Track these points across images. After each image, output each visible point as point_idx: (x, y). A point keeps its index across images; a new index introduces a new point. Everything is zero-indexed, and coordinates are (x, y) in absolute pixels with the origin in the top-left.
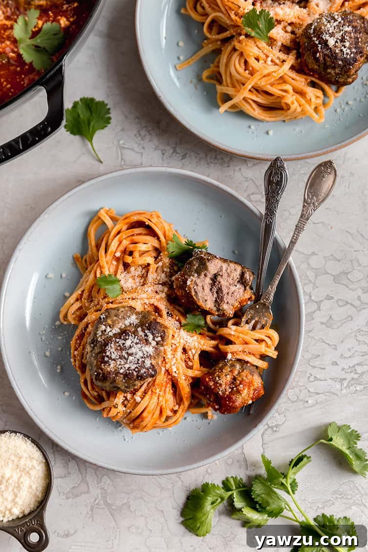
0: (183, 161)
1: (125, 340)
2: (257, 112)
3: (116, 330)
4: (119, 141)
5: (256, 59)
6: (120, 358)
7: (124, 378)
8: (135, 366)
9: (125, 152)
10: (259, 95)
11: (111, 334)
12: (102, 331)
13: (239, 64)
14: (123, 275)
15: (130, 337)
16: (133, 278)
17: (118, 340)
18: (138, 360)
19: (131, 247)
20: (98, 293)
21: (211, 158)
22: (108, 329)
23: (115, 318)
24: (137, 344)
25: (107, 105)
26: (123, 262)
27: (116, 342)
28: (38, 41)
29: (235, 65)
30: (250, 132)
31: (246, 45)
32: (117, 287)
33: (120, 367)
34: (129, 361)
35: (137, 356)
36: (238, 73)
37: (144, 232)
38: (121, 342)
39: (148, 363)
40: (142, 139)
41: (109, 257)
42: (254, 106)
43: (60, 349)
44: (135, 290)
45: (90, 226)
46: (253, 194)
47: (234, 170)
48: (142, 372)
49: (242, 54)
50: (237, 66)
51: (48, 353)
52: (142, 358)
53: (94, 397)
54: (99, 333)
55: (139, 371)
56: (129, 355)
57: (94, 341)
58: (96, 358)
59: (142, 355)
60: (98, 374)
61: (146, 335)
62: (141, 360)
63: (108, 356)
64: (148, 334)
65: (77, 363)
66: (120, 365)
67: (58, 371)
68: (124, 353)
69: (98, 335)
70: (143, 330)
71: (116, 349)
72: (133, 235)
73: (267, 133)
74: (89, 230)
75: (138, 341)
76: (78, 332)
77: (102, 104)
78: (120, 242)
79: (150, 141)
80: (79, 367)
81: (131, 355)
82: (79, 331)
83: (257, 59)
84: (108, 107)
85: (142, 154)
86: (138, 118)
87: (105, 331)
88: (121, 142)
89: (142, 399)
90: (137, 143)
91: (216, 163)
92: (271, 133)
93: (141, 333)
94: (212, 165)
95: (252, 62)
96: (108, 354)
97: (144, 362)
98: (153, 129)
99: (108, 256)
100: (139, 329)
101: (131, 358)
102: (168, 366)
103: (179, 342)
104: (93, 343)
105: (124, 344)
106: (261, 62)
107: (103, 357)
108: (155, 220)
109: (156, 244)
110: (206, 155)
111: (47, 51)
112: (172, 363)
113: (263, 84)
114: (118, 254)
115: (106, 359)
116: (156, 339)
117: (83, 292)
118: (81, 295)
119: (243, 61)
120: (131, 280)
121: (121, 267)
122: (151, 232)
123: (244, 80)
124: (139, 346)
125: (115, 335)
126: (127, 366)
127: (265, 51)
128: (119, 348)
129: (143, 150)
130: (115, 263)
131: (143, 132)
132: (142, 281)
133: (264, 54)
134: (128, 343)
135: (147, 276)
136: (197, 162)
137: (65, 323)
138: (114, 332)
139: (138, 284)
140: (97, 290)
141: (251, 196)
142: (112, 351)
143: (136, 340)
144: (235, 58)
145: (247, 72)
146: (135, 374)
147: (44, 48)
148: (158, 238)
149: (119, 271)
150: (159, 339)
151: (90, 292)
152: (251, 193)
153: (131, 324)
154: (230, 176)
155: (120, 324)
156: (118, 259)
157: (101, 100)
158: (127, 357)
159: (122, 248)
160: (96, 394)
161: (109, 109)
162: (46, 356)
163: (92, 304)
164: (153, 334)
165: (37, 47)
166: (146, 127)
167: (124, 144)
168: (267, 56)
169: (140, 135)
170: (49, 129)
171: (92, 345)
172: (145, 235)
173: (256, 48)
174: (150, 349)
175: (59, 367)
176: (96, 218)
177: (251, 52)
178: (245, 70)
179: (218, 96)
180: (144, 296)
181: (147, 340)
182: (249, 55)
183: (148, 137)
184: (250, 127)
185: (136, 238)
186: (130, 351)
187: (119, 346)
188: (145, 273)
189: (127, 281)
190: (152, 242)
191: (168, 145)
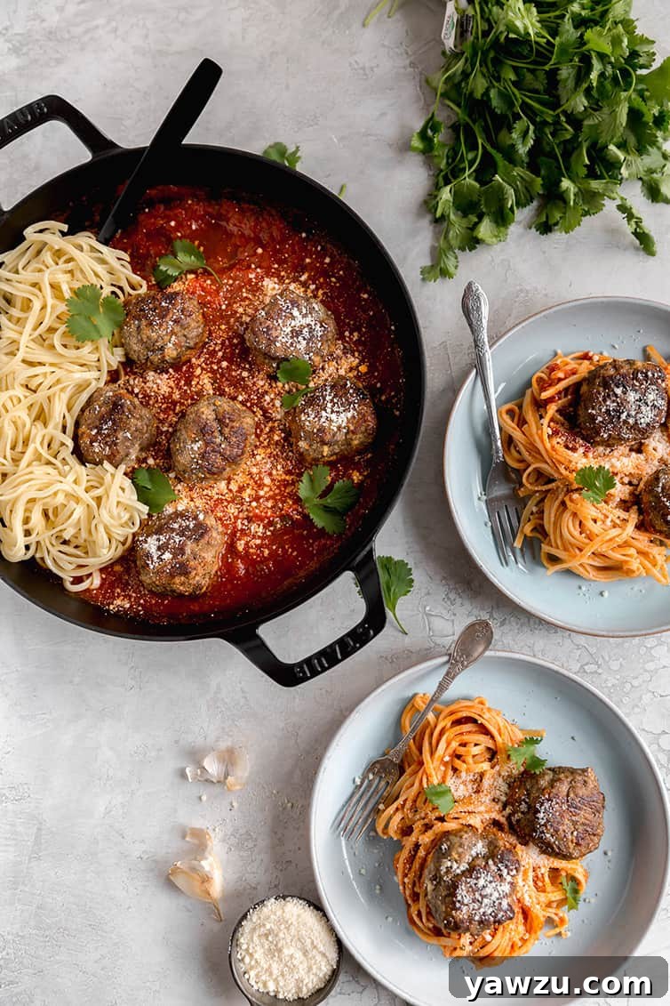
0: (502, 628)
1: (477, 878)
2: (592, 574)
3: (464, 866)
4: (425, 608)
5: (592, 520)
6: (473, 902)
7: (479, 925)
8: (491, 910)
9: (432, 619)
10: (596, 559)
11: (458, 871)
12: (447, 868)
13: (574, 526)
14: (452, 781)
15: (483, 875)
16: (464, 783)
17: (468, 880)
18: (494, 902)
19: (462, 750)
20: (425, 804)
21: (535, 623)
22: (455, 866)
23: (460, 850)
24: (491, 882)
25: (407, 564)
26: (452, 767)
27: (467, 883)
28: (329, 500)
29: (568, 527)
30: (582, 594)
31: (582, 505)
32: (448, 798)
33: (473, 912)
34: (483, 905)
35: (494, 898)
36: (573, 537)
37: (474, 730)
38: (473, 882)
39: (505, 905)
40: (451, 603)
41: (436, 763)
42: (589, 568)
43: (377, 865)
44: (467, 800)
45: (404, 716)
46: (587, 664)
47: (563, 636)
48: (500, 916)
49: (575, 515)
50: (569, 528)
51: (363, 871)
52: (498, 899)
53: (429, 929)
54: (443, 869)
55: (496, 915)
56: (483, 897)
57: (437, 878)
58: (443, 902)
59: (498, 896)
60: (449, 922)
61: (499, 870)
62: (497, 902)
63: (459, 901)
64: (502, 868)
65: (408, 892)
66: (473, 909)
67: (378, 892)
68: (477, 896)
69: (442, 872)
70: (495, 863)
71: (468, 892)
72: (462, 734)
73: (601, 594)
74: (403, 720)
75: (492, 879)
76: (404, 854)
77: (402, 564)
78: (448, 744)
79: (462, 605)
80: (410, 896)
81: (485, 896)
82: (407, 853)
83: (595, 521)
84: (409, 567)
85: (453, 621)
86: (444, 578)
87: (451, 867)
88: (428, 608)
89: (493, 937)
90: (445, 608)
91: (540, 630)
92: (606, 594)
93: (494, 868)
94: (537, 632)
95: (589, 524)
96: (459, 898)
97: (500, 904)
98: (463, 592)
99: (435, 761)
100: (491, 862)
101: (486, 901)
102: (519, 895)
103: (528, 863)
104: (435, 880)
105: (475, 884)
106: (599, 523)
107: (454, 903)
108: (487, 716)
109: (491, 745)
110: (529, 621)
111: (338, 512)
112: (524, 891)
113: (604, 549)
114: (447, 759)
115: (458, 905)
116: (512, 873)
117: (405, 801)
118: (403, 806)
119: (578, 523)
120: (462, 787)
121: (450, 772)
122: (484, 730)
123: (581, 545)
124: (494, 884)
125: (463, 872)
126: (482, 910)
127: (604, 511)
128: (470, 890)
129: (453, 617)
130: (443, 768)
131: (452, 596)
132: (475, 787)
133: (603, 514)
134: (481, 882)
135: (481, 781)
136: (518, 629)
137: (385, 837)
138: (462, 868)
139: (470, 791)
140: (423, 800)
141: (586, 667)
142: (462, 893)
143: (490, 878)
144: (567, 517)
145: (583, 535)
146: (492, 919)
147: (335, 508)
148: (492, 737)
149: (448, 778)
150: (514, 872)
151: (415, 801)
152: (584, 663)
153: (478, 854)
154: (559, 643)
155: (467, 857)
156: (445, 764)
157: (400, 559)
158: (480, 899)
159: (450, 751)
160: (431, 926)
161: (410, 569)
162: (361, 874)
163: (418, 817)
164: (506, 867)
165: (325, 507)
166: (455, 588)
167: (430, 610)
168: (607, 517)
169: (449, 598)
170: (372, 632)
171: (435, 882)
172: (475, 732)
173: (593, 508)
174: (506, 888)
175: (378, 887)
176: (409, 707)
177: (589, 514)
178: (581, 533)
179: (542, 554)
180: (482, 808)
181: (501, 876)
182: (586, 518)
183: (459, 601)
184: (580, 588)
185: (466, 738)
186: (484, 893)
187: (471, 887)
188: (479, 778)
189: (459, 787)
190: (485, 741)
191: (483, 609)
